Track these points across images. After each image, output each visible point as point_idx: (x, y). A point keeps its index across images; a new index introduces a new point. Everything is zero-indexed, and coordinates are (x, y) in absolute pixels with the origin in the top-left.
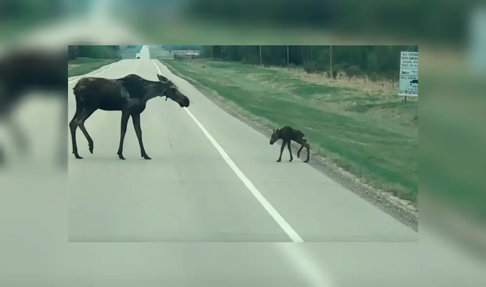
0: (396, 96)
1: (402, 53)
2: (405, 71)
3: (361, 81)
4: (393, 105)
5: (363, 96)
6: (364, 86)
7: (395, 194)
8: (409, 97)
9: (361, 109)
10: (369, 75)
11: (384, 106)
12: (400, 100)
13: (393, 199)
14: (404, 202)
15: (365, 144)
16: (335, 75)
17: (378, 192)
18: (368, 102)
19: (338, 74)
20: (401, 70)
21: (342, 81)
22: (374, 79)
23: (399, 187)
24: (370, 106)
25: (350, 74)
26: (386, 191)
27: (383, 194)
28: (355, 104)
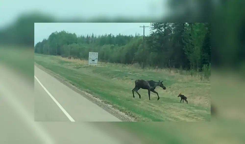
0: (88, 65)
1: (89, 52)
2: (90, 57)
3: (77, 60)
4: (87, 67)
5: (78, 64)
6: (79, 62)
7: (87, 92)
8: (91, 65)
9: (78, 68)
10: (80, 59)
11: (84, 67)
12: (89, 66)
13: (86, 93)
14: (89, 94)
15: (79, 78)
16: (70, 58)
17: (82, 91)
18: (80, 66)
19: (71, 58)
20: (89, 57)
21: (72, 60)
22: (81, 60)
23: (88, 90)
24: (80, 67)
25: (74, 58)
26: (85, 91)
27: (84, 92)
28: (76, 66)
